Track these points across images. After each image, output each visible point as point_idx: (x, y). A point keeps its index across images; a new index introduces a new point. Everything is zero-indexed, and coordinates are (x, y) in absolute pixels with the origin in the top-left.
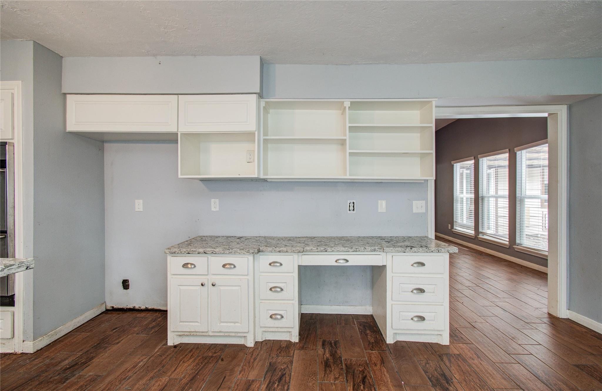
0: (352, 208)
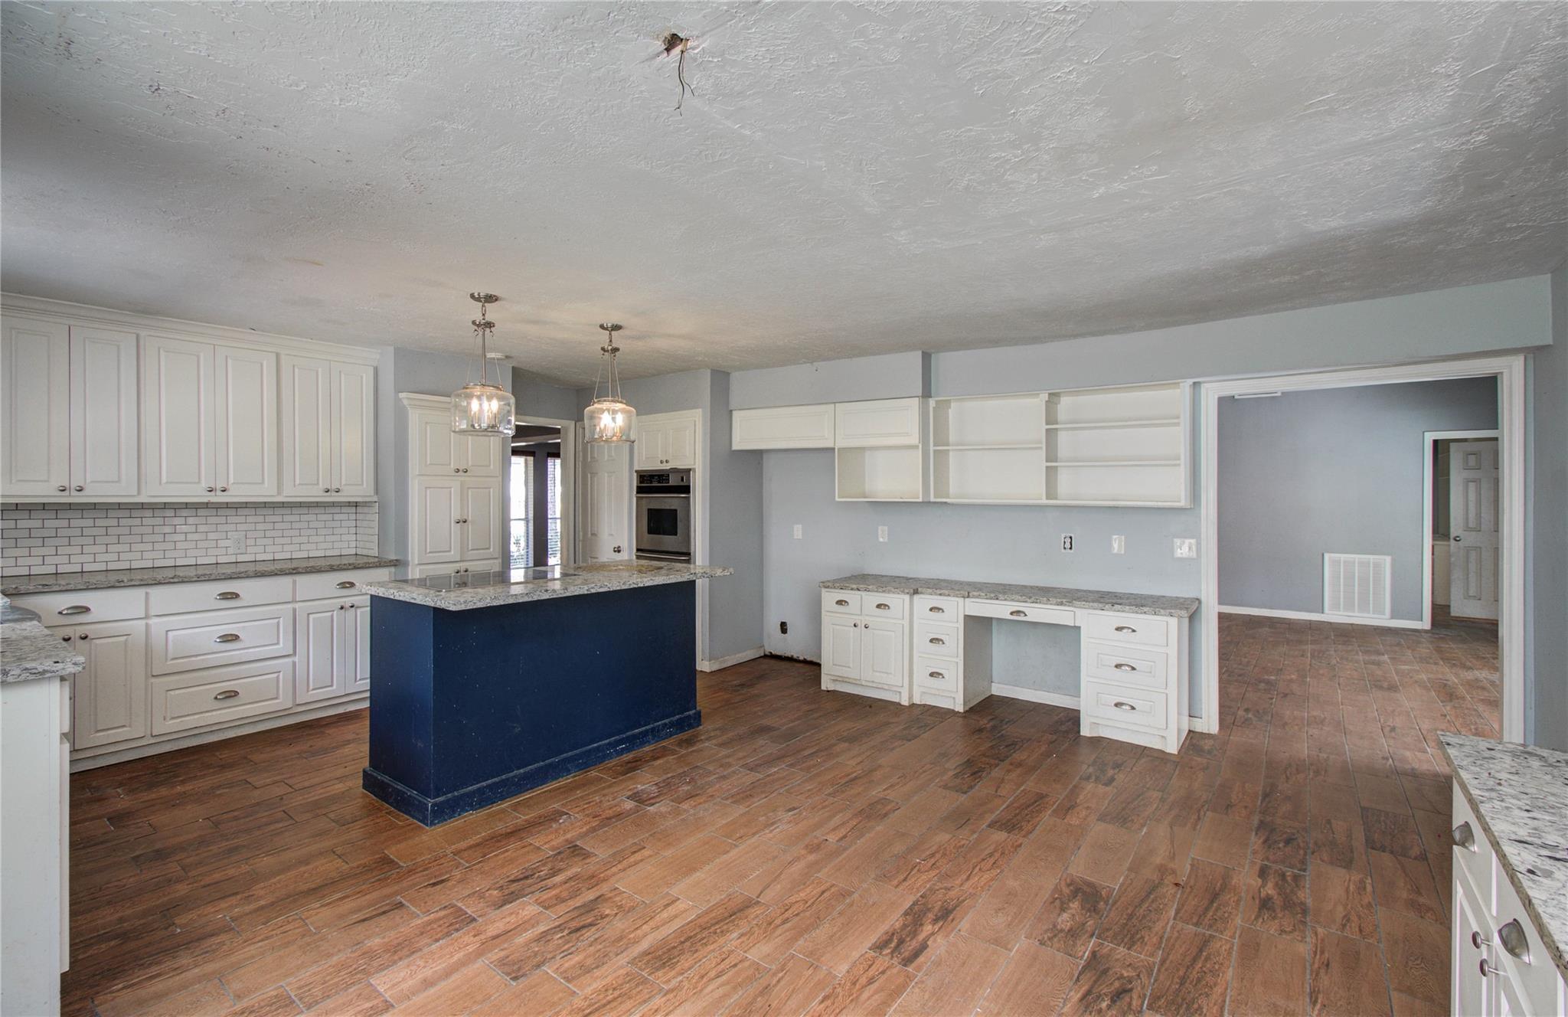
0: (1068, 545)
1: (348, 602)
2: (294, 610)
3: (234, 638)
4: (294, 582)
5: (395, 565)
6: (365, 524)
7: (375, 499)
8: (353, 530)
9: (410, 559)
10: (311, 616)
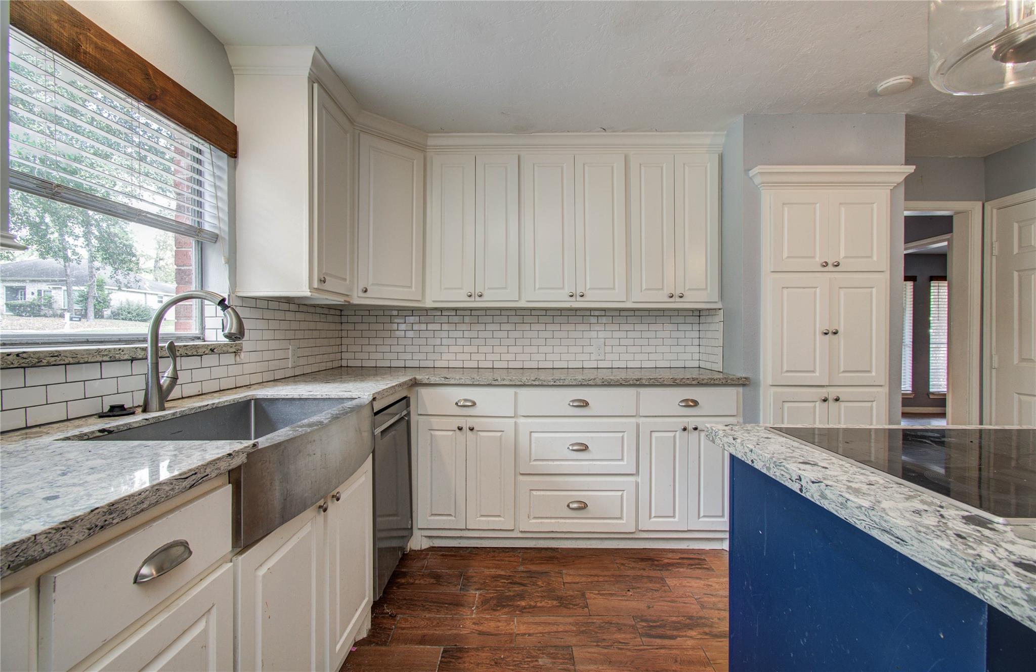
1: (691, 422)
2: (638, 426)
3: (584, 448)
4: (638, 394)
5: (744, 385)
6: (709, 335)
7: (719, 306)
8: (696, 342)
9: (761, 378)
10: (654, 435)
